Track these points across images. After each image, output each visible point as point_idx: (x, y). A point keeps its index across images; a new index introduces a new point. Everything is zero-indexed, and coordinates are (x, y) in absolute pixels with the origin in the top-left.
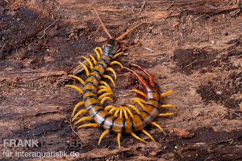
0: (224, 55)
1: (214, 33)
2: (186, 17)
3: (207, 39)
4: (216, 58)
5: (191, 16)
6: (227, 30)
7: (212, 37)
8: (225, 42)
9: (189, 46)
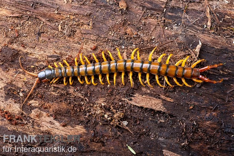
0: (42, 65)
1: (42, 43)
2: (26, 22)
3: (33, 47)
4: (34, 65)
5: (30, 23)
6: (53, 45)
7: (39, 46)
8: (47, 54)
9: (16, 47)
